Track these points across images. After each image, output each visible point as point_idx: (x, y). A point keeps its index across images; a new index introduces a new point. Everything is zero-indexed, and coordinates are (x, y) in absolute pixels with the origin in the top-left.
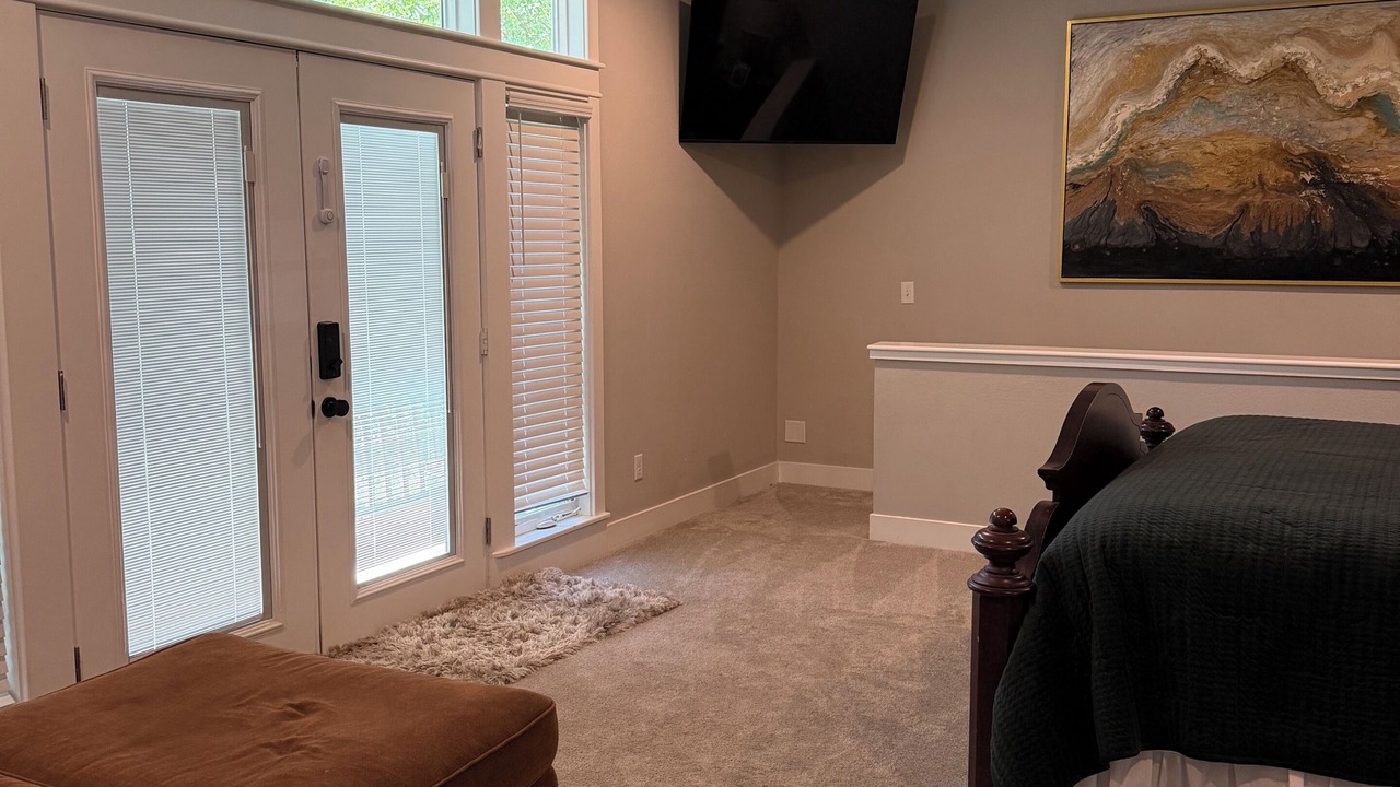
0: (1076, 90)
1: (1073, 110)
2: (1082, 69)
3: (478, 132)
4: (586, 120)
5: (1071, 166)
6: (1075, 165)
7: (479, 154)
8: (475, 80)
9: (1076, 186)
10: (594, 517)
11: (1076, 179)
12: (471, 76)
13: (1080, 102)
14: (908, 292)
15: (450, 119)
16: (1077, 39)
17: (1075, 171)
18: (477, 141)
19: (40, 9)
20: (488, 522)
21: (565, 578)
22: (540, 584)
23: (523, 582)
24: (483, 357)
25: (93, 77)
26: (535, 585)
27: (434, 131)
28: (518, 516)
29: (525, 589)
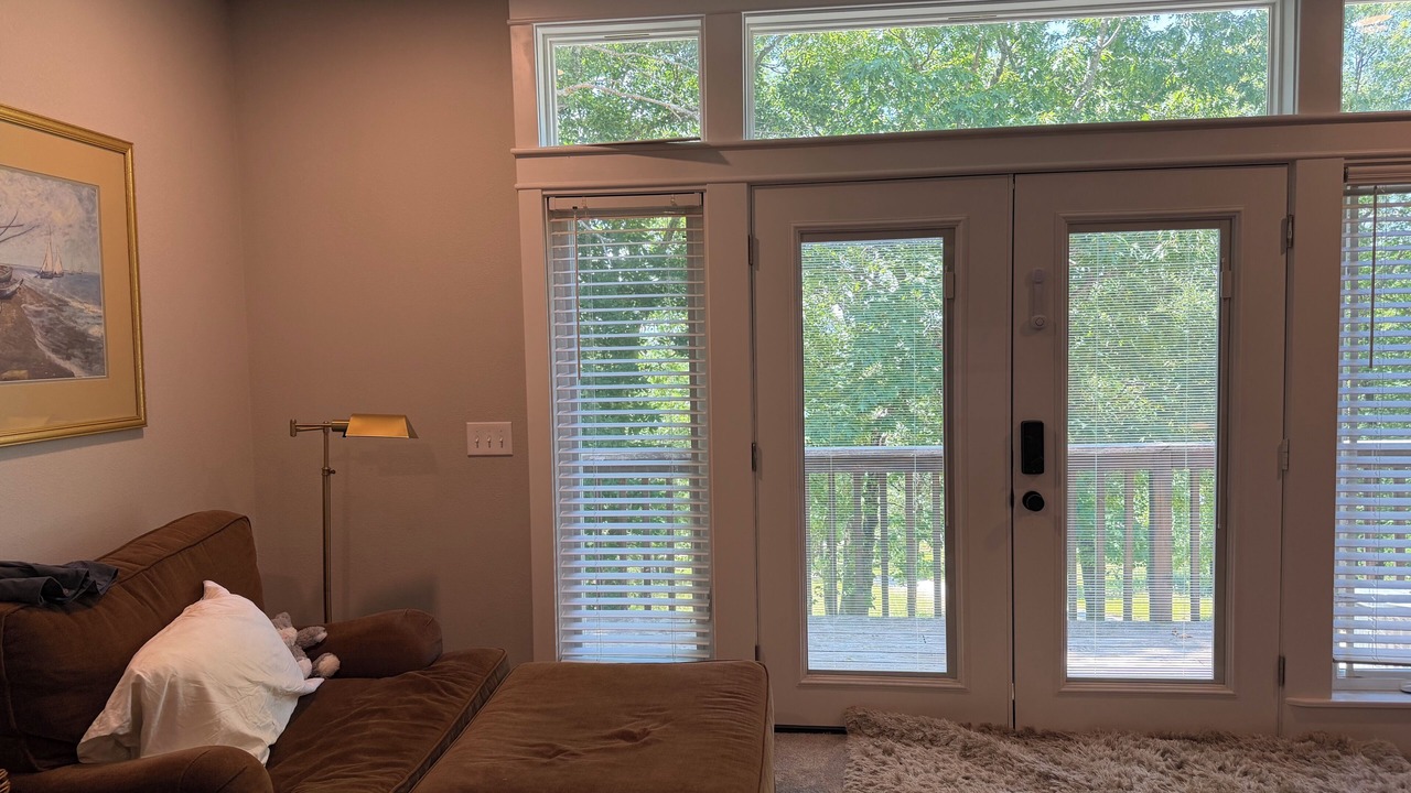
3: (1290, 219)
7: (1289, 244)
8: (1288, 163)
12: (1284, 159)
15: (1238, 212)
18: (1285, 230)
19: (752, 185)
20: (1282, 662)
21: (1391, 761)
22: (1346, 754)
23: (1321, 744)
24: (1283, 473)
25: (796, 228)
26: (1336, 752)
27: (1214, 228)
28: (1343, 666)
29: (1314, 752)
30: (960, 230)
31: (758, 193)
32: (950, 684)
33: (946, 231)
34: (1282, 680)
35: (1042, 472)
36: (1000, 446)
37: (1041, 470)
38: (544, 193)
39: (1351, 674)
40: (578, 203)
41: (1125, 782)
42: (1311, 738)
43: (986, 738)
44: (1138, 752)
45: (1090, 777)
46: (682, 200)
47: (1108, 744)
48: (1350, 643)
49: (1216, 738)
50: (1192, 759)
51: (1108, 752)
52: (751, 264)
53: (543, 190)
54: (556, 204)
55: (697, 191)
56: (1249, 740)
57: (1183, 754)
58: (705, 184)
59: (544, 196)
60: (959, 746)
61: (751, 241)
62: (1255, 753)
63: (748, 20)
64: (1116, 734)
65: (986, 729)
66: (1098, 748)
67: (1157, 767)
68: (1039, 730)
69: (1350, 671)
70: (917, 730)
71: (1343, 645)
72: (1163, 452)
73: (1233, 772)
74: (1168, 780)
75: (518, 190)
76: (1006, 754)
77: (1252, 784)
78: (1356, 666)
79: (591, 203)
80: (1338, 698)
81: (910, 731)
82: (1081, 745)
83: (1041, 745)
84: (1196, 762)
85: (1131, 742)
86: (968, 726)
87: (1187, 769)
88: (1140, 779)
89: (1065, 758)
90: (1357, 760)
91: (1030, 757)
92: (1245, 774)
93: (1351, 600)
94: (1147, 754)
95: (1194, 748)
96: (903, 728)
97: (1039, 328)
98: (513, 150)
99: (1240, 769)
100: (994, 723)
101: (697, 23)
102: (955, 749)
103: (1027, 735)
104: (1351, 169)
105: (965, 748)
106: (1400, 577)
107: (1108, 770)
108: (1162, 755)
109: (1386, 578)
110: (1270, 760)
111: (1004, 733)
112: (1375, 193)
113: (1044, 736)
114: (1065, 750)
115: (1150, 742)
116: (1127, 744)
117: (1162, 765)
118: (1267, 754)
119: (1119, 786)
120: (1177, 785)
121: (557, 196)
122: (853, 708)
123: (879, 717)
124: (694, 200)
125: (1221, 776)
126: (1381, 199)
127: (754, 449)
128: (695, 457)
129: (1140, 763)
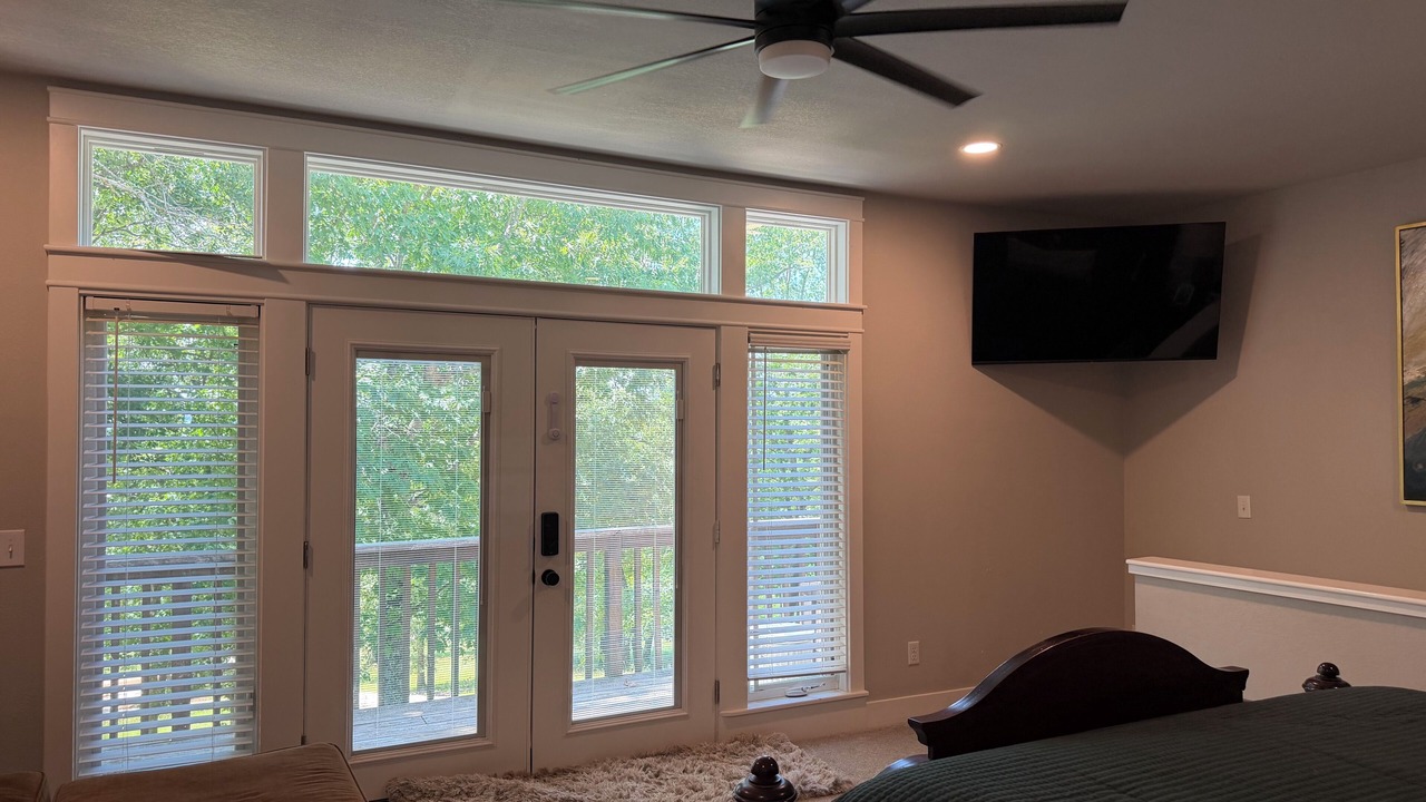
0: (1408, 298)
1: (1406, 319)
2: (1414, 275)
3: (718, 366)
4: (846, 352)
5: (1408, 378)
6: (1412, 378)
7: (717, 383)
8: (716, 327)
9: (1415, 400)
10: (850, 693)
11: (1414, 392)
12: (713, 325)
13: (1413, 310)
14: (1244, 506)
15: (686, 359)
16: (1408, 244)
17: (1413, 384)
18: (715, 374)
19: (310, 304)
20: (717, 684)
21: (784, 746)
22: (758, 746)
23: (743, 742)
24: (716, 544)
25: (352, 345)
26: (752, 746)
27: (671, 368)
28: (752, 683)
29: (740, 749)
30: (494, 359)
31: (316, 311)
32: (480, 742)
33: (483, 357)
34: (717, 699)
35: (557, 553)
36: (526, 532)
37: (555, 552)
38: (82, 292)
39: (758, 688)
40: (123, 305)
41: (625, 794)
42: (736, 739)
43: (513, 782)
44: (627, 771)
45: (598, 795)
46: (236, 311)
47: (605, 769)
48: (756, 665)
49: (678, 751)
50: (664, 768)
51: (606, 775)
52: (307, 374)
53: (80, 288)
54: (92, 304)
55: (254, 304)
56: (699, 748)
57: (659, 766)
58: (263, 298)
59: (80, 295)
60: (493, 793)
61: (308, 353)
62: (704, 756)
63: (309, 159)
64: (609, 761)
65: (510, 776)
66: (598, 774)
67: (642, 779)
68: (551, 770)
69: (756, 685)
70: (455, 787)
71: (752, 667)
72: (615, 537)
73: (692, 772)
74: (651, 786)
75: (48, 287)
76: (532, 791)
77: (706, 777)
78: (761, 682)
79: (136, 306)
80: (752, 706)
81: (449, 789)
82: (585, 774)
83: (556, 780)
84: (668, 770)
85: (621, 765)
86: (495, 776)
87: (663, 776)
88: (633, 790)
89: (575, 786)
90: (765, 749)
91: (551, 790)
92: (700, 771)
93: (756, 633)
94: (633, 771)
95: (664, 760)
96: (443, 787)
97: (555, 438)
98: (46, 246)
99: (696, 769)
100: (515, 771)
101: (261, 153)
102: (489, 796)
103: (543, 775)
104: (752, 335)
105: (498, 793)
106: (770, 615)
107: (610, 788)
108: (644, 770)
109: (774, 616)
110: (714, 759)
111: (526, 777)
112: (765, 351)
113: (555, 774)
114: (574, 780)
115: (634, 762)
116: (619, 767)
117: (646, 777)
118: (711, 755)
119: (621, 797)
120: (658, 789)
121: (95, 296)
122: (395, 779)
123: (421, 783)
124: (251, 312)
125: (686, 776)
126: (769, 355)
127: (306, 548)
128: (241, 558)
129: (630, 778)
